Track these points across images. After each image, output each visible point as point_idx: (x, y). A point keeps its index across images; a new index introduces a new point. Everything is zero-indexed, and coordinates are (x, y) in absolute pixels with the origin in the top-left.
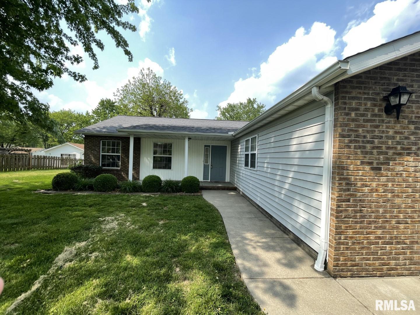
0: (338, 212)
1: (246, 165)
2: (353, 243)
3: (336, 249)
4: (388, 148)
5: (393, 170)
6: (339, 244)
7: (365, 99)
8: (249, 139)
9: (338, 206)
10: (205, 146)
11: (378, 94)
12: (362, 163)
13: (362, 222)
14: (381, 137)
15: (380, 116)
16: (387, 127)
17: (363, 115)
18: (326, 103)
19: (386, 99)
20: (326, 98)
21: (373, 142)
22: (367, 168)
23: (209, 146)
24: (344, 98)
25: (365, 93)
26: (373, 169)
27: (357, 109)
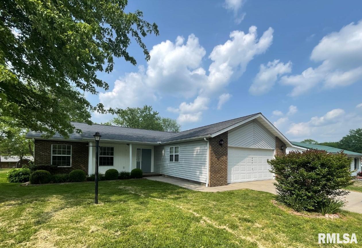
0: (211, 170)
1: (171, 160)
2: (214, 178)
3: (211, 180)
4: (220, 154)
5: (221, 159)
6: (211, 178)
7: (216, 142)
8: (173, 147)
9: (211, 169)
10: (137, 149)
11: (218, 140)
12: (215, 158)
13: (215, 173)
14: (219, 151)
15: (219, 146)
16: (220, 149)
17: (215, 146)
18: (207, 142)
19: (219, 142)
20: (207, 141)
21: (217, 152)
22: (216, 159)
23: (140, 149)
24: (211, 141)
25: (215, 140)
26: (217, 159)
27: (214, 144)
